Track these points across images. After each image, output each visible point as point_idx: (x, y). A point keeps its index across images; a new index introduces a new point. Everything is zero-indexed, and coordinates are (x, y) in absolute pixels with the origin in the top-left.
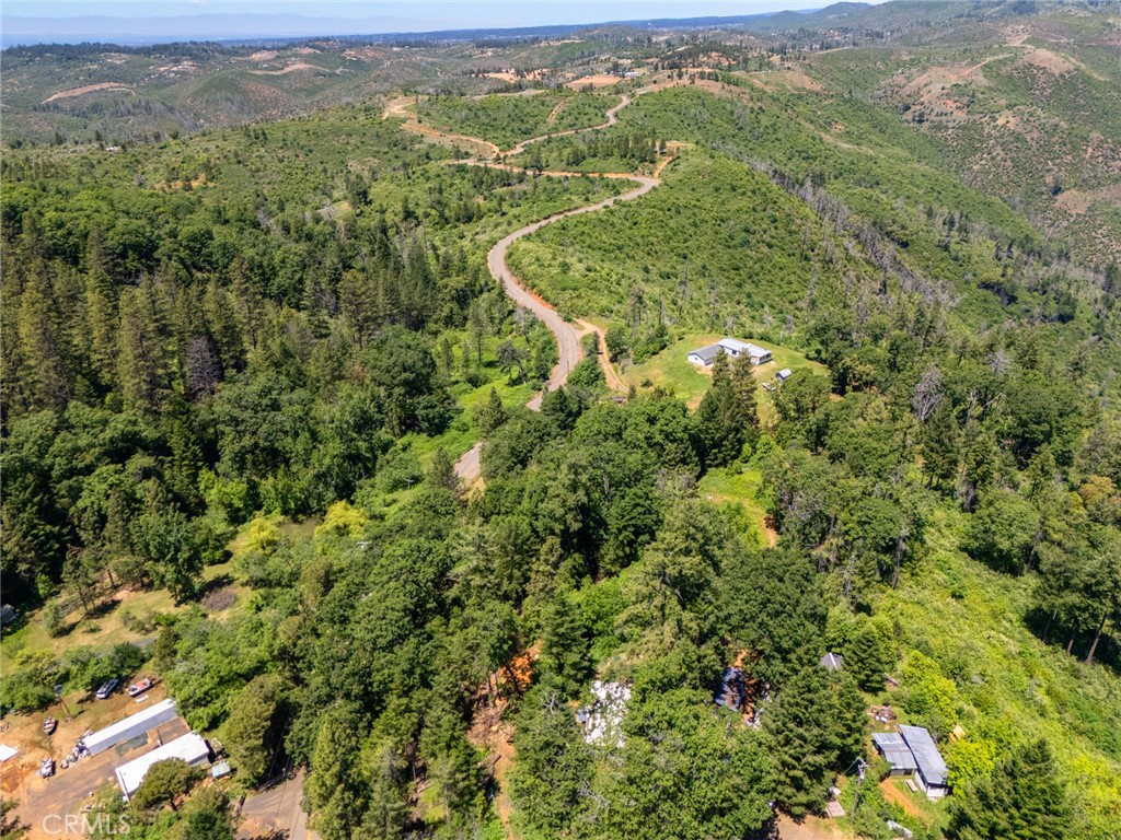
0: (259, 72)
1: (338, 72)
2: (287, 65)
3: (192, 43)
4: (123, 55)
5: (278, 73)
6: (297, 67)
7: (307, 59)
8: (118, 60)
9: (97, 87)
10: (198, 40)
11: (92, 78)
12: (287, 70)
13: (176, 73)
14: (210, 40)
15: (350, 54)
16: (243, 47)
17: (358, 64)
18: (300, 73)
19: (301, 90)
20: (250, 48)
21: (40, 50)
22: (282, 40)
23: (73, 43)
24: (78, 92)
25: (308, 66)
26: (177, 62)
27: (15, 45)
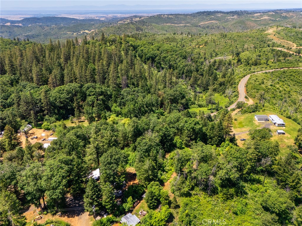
0: (253, 19)
1: (277, 20)
2: (262, 17)
3: (241, 11)
4: (221, 14)
5: (259, 19)
6: (265, 18)
7: (269, 16)
8: (219, 15)
9: (211, 22)
10: (242, 10)
11: (211, 19)
12: (262, 18)
13: (232, 19)
14: (246, 10)
15: (284, 14)
16: (254, 12)
17: (285, 17)
18: (265, 19)
19: (263, 24)
20: (256, 12)
21: (204, 13)
22: (266, 10)
23: (212, 11)
24: (206, 23)
25: (268, 18)
26: (233, 16)
27: (199, 11)
